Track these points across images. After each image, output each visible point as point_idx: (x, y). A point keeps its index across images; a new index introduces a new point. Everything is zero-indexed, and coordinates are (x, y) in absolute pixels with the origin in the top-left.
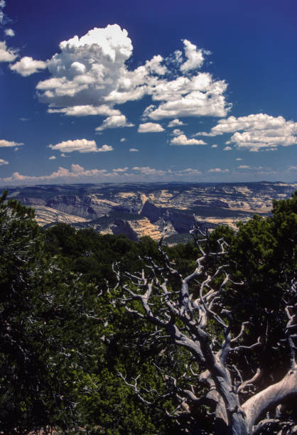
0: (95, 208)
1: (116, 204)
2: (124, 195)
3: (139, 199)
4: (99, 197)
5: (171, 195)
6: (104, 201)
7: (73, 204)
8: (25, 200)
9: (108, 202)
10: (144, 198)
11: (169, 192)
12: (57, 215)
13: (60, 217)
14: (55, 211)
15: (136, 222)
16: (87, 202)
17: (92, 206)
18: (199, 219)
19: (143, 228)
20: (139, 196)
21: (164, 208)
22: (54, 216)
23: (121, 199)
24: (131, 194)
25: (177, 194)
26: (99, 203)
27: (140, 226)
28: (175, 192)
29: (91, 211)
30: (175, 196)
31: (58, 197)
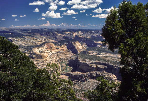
0: (57, 37)
1: (64, 36)
2: (67, 33)
3: (72, 34)
4: (59, 33)
5: (82, 33)
6: (60, 34)
7: (50, 35)
8: (33, 33)
9: (61, 35)
10: (74, 34)
11: (81, 32)
12: (45, 39)
13: (46, 40)
14: (44, 38)
15: (75, 42)
16: (54, 35)
17: (56, 36)
18: (95, 42)
19: (77, 45)
20: (72, 33)
21: (82, 38)
22: (44, 39)
23: (66, 34)
24: (69, 33)
25: (84, 33)
26: (58, 35)
27: (76, 44)
28: (84, 32)
29: (56, 38)
30: (84, 34)
31: (44, 33)
